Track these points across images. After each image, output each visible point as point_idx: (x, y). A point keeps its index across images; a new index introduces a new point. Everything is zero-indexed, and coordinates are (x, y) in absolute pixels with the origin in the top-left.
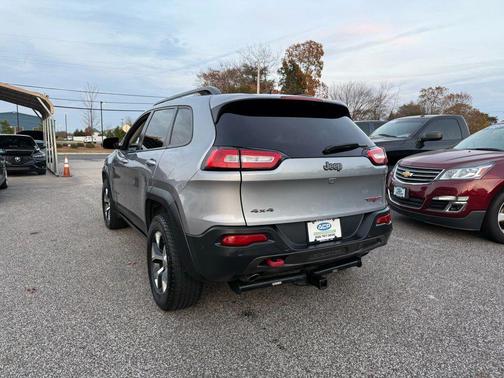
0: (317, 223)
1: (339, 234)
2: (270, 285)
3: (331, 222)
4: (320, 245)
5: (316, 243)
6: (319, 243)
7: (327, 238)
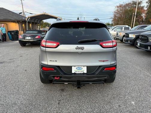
0: (76, 67)
1: (85, 72)
2: (64, 83)
3: (82, 67)
4: (77, 75)
5: (75, 74)
6: (76, 74)
7: (80, 73)
